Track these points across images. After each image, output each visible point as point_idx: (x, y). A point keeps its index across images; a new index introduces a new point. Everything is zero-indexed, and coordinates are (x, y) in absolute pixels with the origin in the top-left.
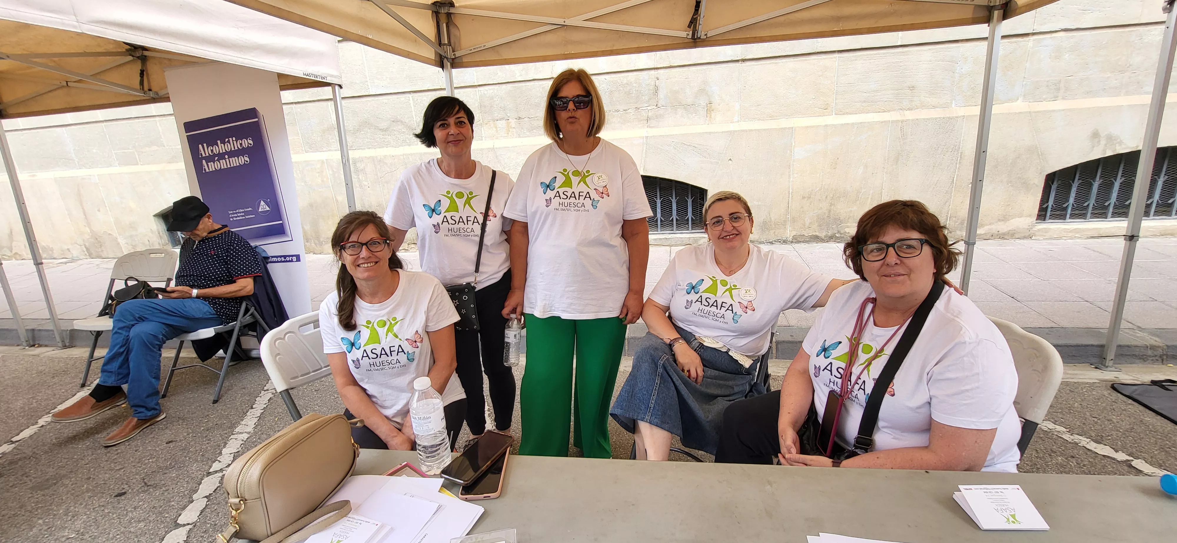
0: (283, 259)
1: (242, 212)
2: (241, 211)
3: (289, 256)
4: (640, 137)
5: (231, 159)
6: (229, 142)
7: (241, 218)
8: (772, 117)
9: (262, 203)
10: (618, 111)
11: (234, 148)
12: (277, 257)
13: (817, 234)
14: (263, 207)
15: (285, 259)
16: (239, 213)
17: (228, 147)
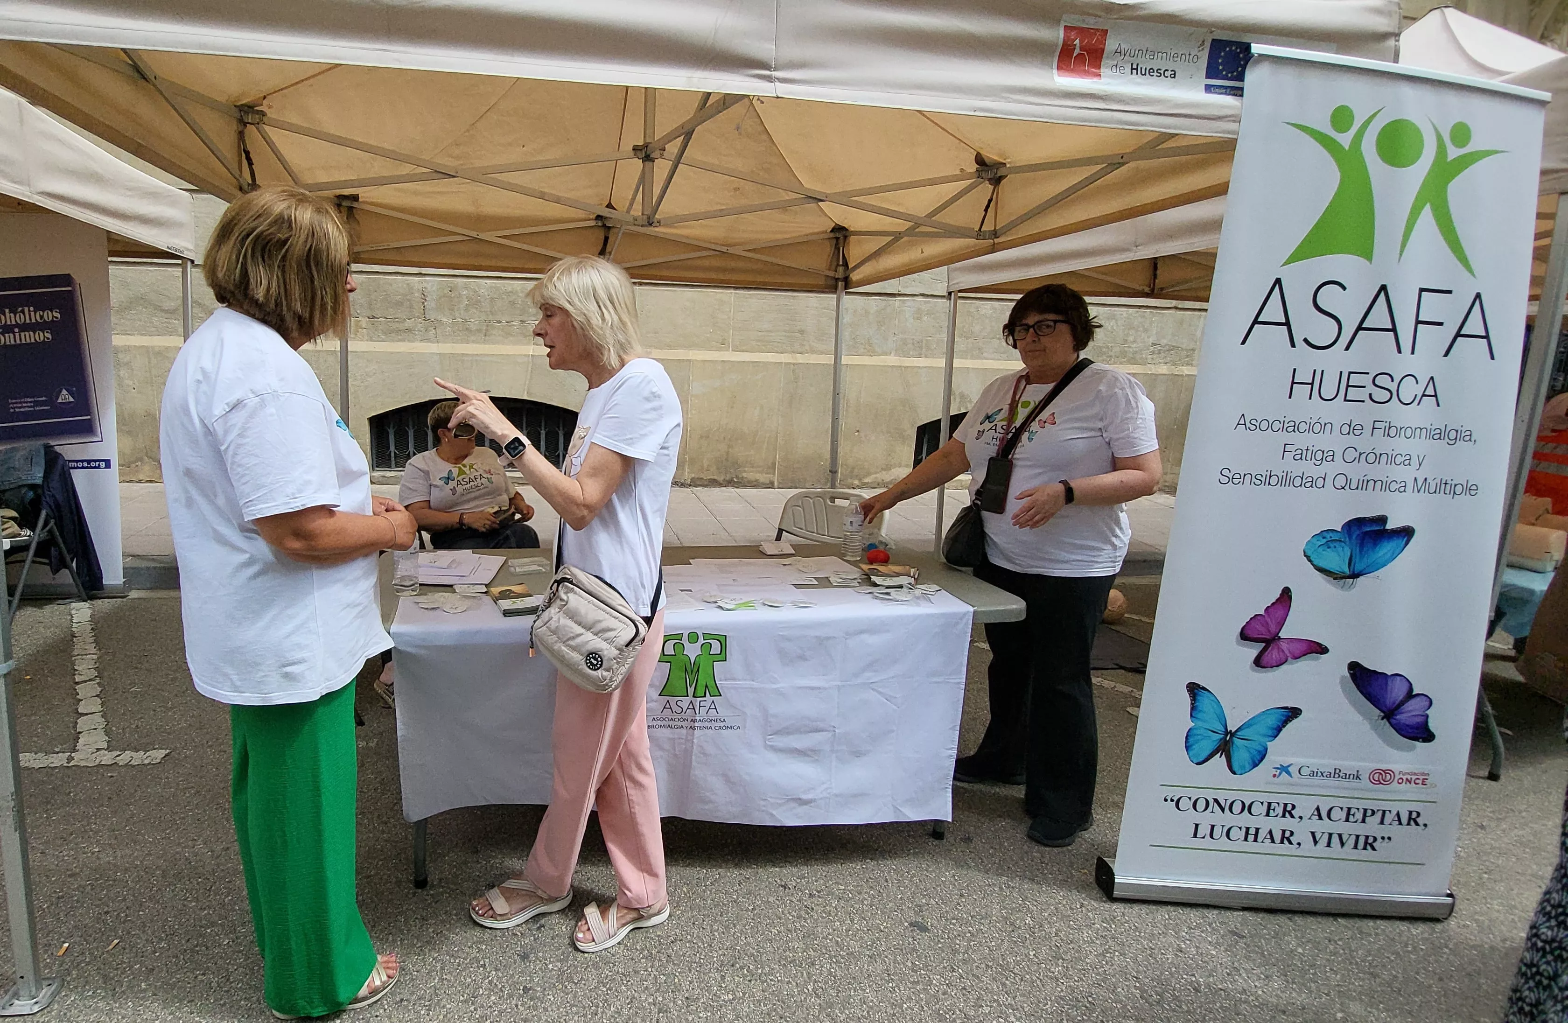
0: (85, 464)
1: (30, 402)
2: (29, 400)
3: (95, 461)
4: (525, 355)
5: (23, 334)
6: (23, 312)
7: (27, 409)
8: (670, 347)
9: (64, 392)
10: (500, 322)
11: (30, 320)
12: (77, 461)
13: (715, 477)
14: (65, 396)
15: (90, 464)
16: (25, 402)
17: (20, 319)
